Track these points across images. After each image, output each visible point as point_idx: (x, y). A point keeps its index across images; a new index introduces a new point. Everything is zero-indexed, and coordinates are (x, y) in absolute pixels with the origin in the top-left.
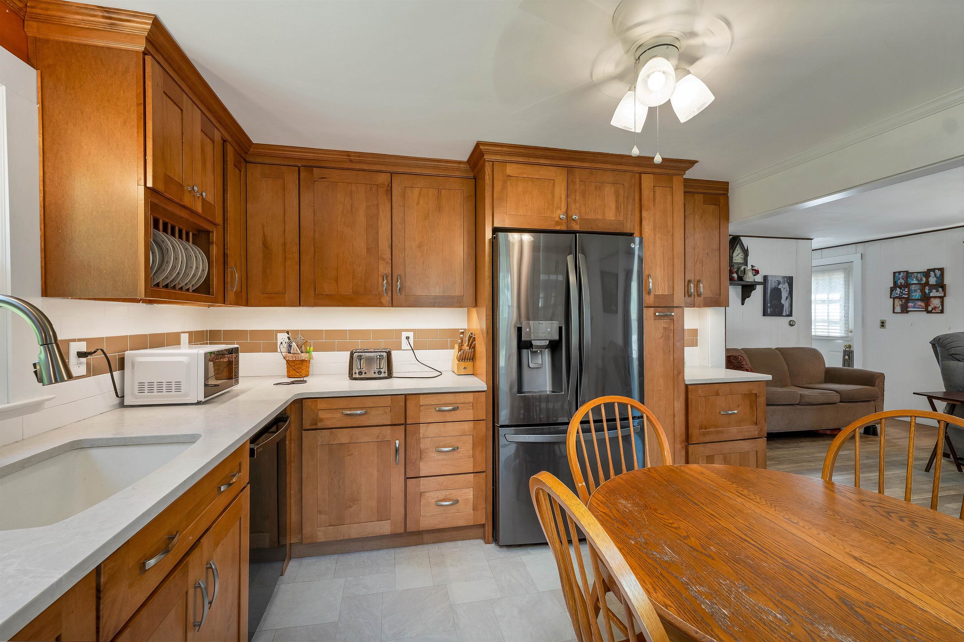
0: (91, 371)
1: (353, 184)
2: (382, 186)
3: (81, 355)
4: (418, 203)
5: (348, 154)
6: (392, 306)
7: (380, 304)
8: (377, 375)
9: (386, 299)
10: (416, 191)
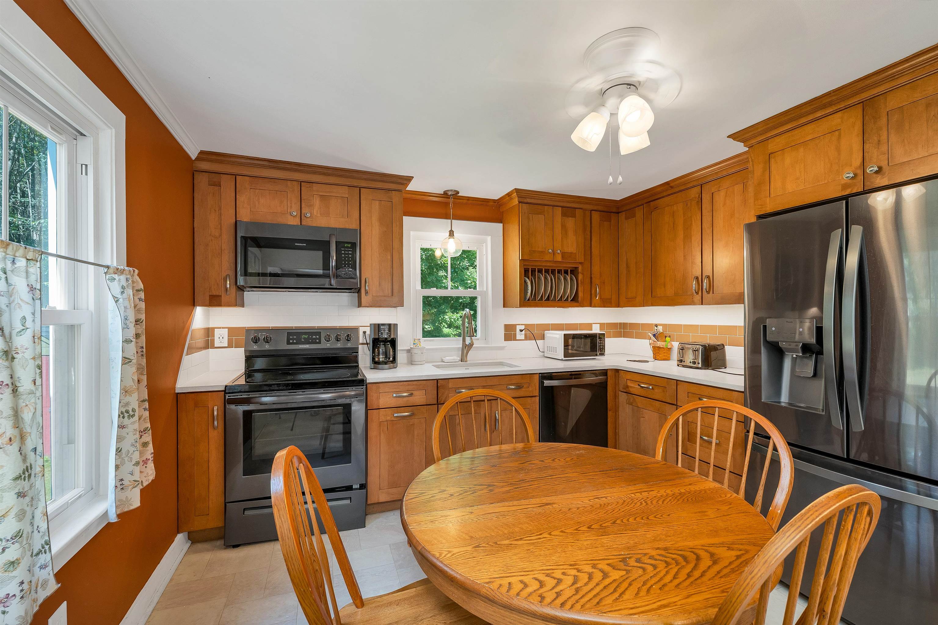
0: (527, 338)
1: (674, 205)
2: (694, 199)
3: (521, 331)
4: (725, 204)
5: (667, 183)
6: (702, 304)
7: (692, 303)
8: (692, 365)
9: (698, 298)
10: (722, 193)
